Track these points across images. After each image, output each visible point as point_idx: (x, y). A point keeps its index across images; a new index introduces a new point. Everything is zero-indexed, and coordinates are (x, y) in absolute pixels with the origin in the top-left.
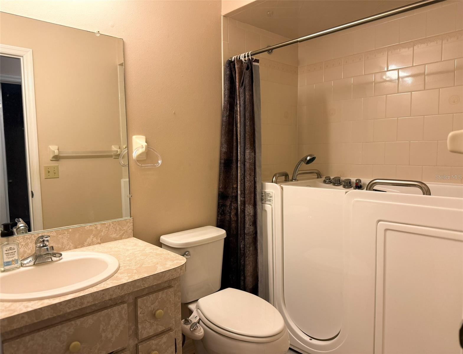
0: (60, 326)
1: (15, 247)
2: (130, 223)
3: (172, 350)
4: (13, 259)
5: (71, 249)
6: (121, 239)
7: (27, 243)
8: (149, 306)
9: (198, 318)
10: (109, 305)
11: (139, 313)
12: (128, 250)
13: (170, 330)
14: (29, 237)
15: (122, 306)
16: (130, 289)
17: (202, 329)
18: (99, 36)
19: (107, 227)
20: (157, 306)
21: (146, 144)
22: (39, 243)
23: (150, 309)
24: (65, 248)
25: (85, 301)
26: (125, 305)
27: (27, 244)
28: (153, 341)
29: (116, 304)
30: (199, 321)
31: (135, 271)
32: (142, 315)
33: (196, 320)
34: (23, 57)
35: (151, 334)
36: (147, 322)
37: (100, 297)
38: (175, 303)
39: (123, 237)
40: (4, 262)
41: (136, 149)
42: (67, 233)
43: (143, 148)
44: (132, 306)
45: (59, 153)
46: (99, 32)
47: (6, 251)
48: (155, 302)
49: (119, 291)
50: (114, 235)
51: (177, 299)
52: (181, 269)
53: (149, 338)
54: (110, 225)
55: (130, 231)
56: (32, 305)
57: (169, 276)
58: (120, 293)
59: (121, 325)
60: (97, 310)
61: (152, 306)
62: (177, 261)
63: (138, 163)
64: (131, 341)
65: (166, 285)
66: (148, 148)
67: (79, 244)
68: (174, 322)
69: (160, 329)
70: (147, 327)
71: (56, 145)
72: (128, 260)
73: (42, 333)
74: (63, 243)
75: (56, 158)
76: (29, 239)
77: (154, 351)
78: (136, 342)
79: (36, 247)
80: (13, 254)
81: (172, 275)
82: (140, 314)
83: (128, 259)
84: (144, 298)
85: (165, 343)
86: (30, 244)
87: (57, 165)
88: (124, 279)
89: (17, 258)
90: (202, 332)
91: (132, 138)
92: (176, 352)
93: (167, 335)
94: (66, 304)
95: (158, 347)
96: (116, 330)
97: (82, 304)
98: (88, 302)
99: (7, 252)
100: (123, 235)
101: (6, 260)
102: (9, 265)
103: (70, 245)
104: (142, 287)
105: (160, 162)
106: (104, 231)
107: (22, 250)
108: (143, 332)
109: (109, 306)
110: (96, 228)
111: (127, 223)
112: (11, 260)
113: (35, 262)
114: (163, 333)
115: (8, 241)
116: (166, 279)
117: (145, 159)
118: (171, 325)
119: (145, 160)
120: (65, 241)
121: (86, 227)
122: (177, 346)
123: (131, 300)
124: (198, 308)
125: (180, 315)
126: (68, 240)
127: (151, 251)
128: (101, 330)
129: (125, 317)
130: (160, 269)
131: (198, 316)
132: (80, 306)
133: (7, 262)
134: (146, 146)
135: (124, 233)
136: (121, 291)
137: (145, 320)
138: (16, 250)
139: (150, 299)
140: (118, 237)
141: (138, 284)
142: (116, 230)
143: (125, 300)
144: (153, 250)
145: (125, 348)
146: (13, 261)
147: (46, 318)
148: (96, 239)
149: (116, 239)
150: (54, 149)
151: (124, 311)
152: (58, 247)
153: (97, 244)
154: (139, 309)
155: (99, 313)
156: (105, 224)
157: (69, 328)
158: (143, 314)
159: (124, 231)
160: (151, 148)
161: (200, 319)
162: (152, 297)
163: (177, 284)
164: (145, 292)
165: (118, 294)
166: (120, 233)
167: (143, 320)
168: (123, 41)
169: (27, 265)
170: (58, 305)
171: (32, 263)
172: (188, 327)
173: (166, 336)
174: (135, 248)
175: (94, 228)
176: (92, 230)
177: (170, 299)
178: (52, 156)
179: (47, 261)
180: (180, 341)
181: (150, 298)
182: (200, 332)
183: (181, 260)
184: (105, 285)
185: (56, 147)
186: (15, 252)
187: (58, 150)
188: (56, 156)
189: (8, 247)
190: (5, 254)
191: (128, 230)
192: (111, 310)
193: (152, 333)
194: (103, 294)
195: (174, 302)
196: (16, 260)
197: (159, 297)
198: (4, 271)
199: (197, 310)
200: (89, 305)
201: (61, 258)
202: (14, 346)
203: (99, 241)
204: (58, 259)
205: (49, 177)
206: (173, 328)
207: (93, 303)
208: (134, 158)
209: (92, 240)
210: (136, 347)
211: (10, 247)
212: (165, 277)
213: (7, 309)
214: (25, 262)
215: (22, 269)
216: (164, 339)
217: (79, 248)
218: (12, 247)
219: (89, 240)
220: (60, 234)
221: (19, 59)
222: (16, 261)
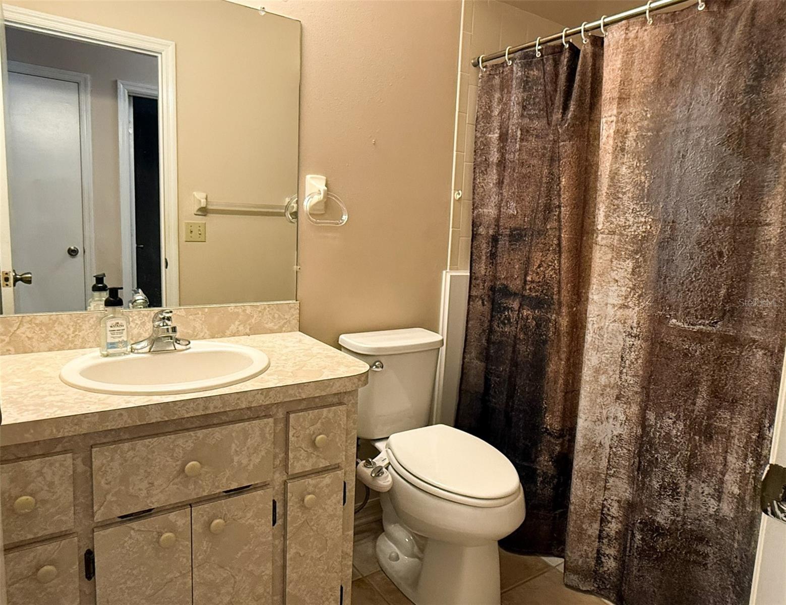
0: (173, 436)
1: (124, 323)
2: (295, 309)
3: (338, 497)
4: (120, 340)
5: (205, 339)
6: (280, 332)
7: (144, 322)
8: (306, 427)
9: (387, 462)
10: (246, 417)
11: (291, 434)
12: (287, 347)
13: (337, 467)
14: (146, 313)
15: (266, 420)
16: (279, 398)
17: (390, 476)
18: (264, 15)
19: (260, 312)
20: (319, 430)
21: (326, 188)
22: (158, 321)
23: (308, 431)
24: (197, 336)
25: (211, 406)
26: (271, 420)
27: (144, 324)
28: (310, 480)
29: (257, 417)
30: (388, 467)
31: (290, 374)
32: (296, 439)
33: (384, 464)
34: (161, 53)
35: (307, 470)
36: (303, 451)
37: (233, 403)
38: (347, 429)
39: (284, 329)
40: (108, 343)
41: (310, 195)
42: (202, 314)
43: (320, 194)
44: (282, 425)
45: (207, 204)
46: (264, 8)
47: (111, 327)
48: (317, 422)
49: (263, 398)
50: (270, 325)
51: (352, 424)
52: (359, 380)
53: (304, 475)
54: (265, 309)
55: (295, 322)
56: (135, 401)
57: (340, 387)
58: (263, 401)
59: (262, 449)
60: (228, 422)
61: (312, 428)
62: (355, 368)
63: (311, 218)
64: (277, 475)
65: (335, 400)
66: (328, 194)
67: (218, 333)
68: (344, 457)
69: (323, 464)
70: (301, 458)
71: (204, 192)
72: (284, 360)
73: (147, 441)
74: (195, 328)
75: (204, 211)
76: (147, 316)
77: (309, 494)
78: (285, 477)
79: (154, 326)
80: (121, 332)
81: (344, 387)
82: (293, 436)
83: (284, 358)
84: (300, 414)
85: (328, 486)
86: (148, 324)
87: (204, 222)
88: (270, 381)
89: (125, 340)
90: (389, 481)
91: (305, 178)
92: (344, 502)
93: (332, 474)
94: (184, 405)
95: (317, 490)
96: (255, 455)
97: (206, 408)
98: (215, 407)
99: (112, 329)
100: (283, 326)
101: (110, 340)
102: (115, 348)
103: (205, 333)
104: (297, 397)
105: (345, 218)
106: (255, 316)
107: (135, 331)
108: (295, 464)
109: (248, 419)
110: (244, 311)
111: (290, 308)
112: (117, 340)
113: (150, 349)
114: (326, 470)
115: (114, 313)
116: (334, 390)
117: (323, 212)
118: (339, 461)
119: (322, 214)
120: (198, 325)
121: (229, 308)
122: (347, 494)
123: (281, 415)
124: (389, 447)
125: (354, 448)
126: (202, 324)
127: (321, 351)
128: (233, 450)
129: (270, 437)
130: (326, 375)
131: (387, 459)
132: (203, 410)
133: (111, 344)
134: (324, 190)
135: (285, 323)
136: (265, 398)
137: (300, 447)
138: (125, 327)
139: (309, 417)
140: (276, 328)
141: (290, 392)
142: (274, 317)
143: (271, 413)
144: (324, 351)
145: (267, 483)
146: (119, 342)
147: (154, 421)
148: (243, 328)
149: (272, 331)
150: (200, 197)
151: (268, 429)
152: (188, 333)
153: (244, 335)
154: (291, 428)
155: (231, 426)
156: (257, 307)
157: (187, 441)
158: (297, 437)
159: (285, 321)
160: (332, 195)
161: (389, 463)
162: (311, 414)
163: (353, 401)
164: (302, 406)
165: (261, 401)
166: (279, 323)
167: (297, 446)
168: (301, 25)
169: (140, 351)
170: (171, 405)
171: (147, 349)
172: (368, 471)
173: (330, 476)
174: (297, 345)
175: (240, 310)
176: (238, 314)
177: (341, 422)
178: (197, 208)
179: (167, 349)
180: (352, 488)
181: (309, 415)
182: (385, 482)
183: (362, 367)
184: (242, 388)
185: (204, 195)
186: (124, 330)
187: (206, 199)
188: (202, 208)
189: (114, 322)
190: (110, 331)
191: (291, 319)
192: (249, 424)
193: (309, 467)
194: (239, 399)
195: (345, 427)
196: (124, 341)
197: (323, 417)
198: (107, 356)
199: (387, 451)
200: (217, 411)
201: (188, 346)
202: (107, 454)
203: (248, 331)
204: (184, 347)
205: (192, 240)
206: (343, 466)
207: (222, 410)
208: (305, 209)
209: (238, 328)
210: (284, 484)
211: (117, 321)
212: (334, 388)
213: (102, 402)
214: (138, 347)
215: (132, 356)
216: (327, 479)
217: (217, 338)
218: (120, 322)
219: (233, 328)
220: (191, 315)
221: (156, 57)
222: (125, 343)
